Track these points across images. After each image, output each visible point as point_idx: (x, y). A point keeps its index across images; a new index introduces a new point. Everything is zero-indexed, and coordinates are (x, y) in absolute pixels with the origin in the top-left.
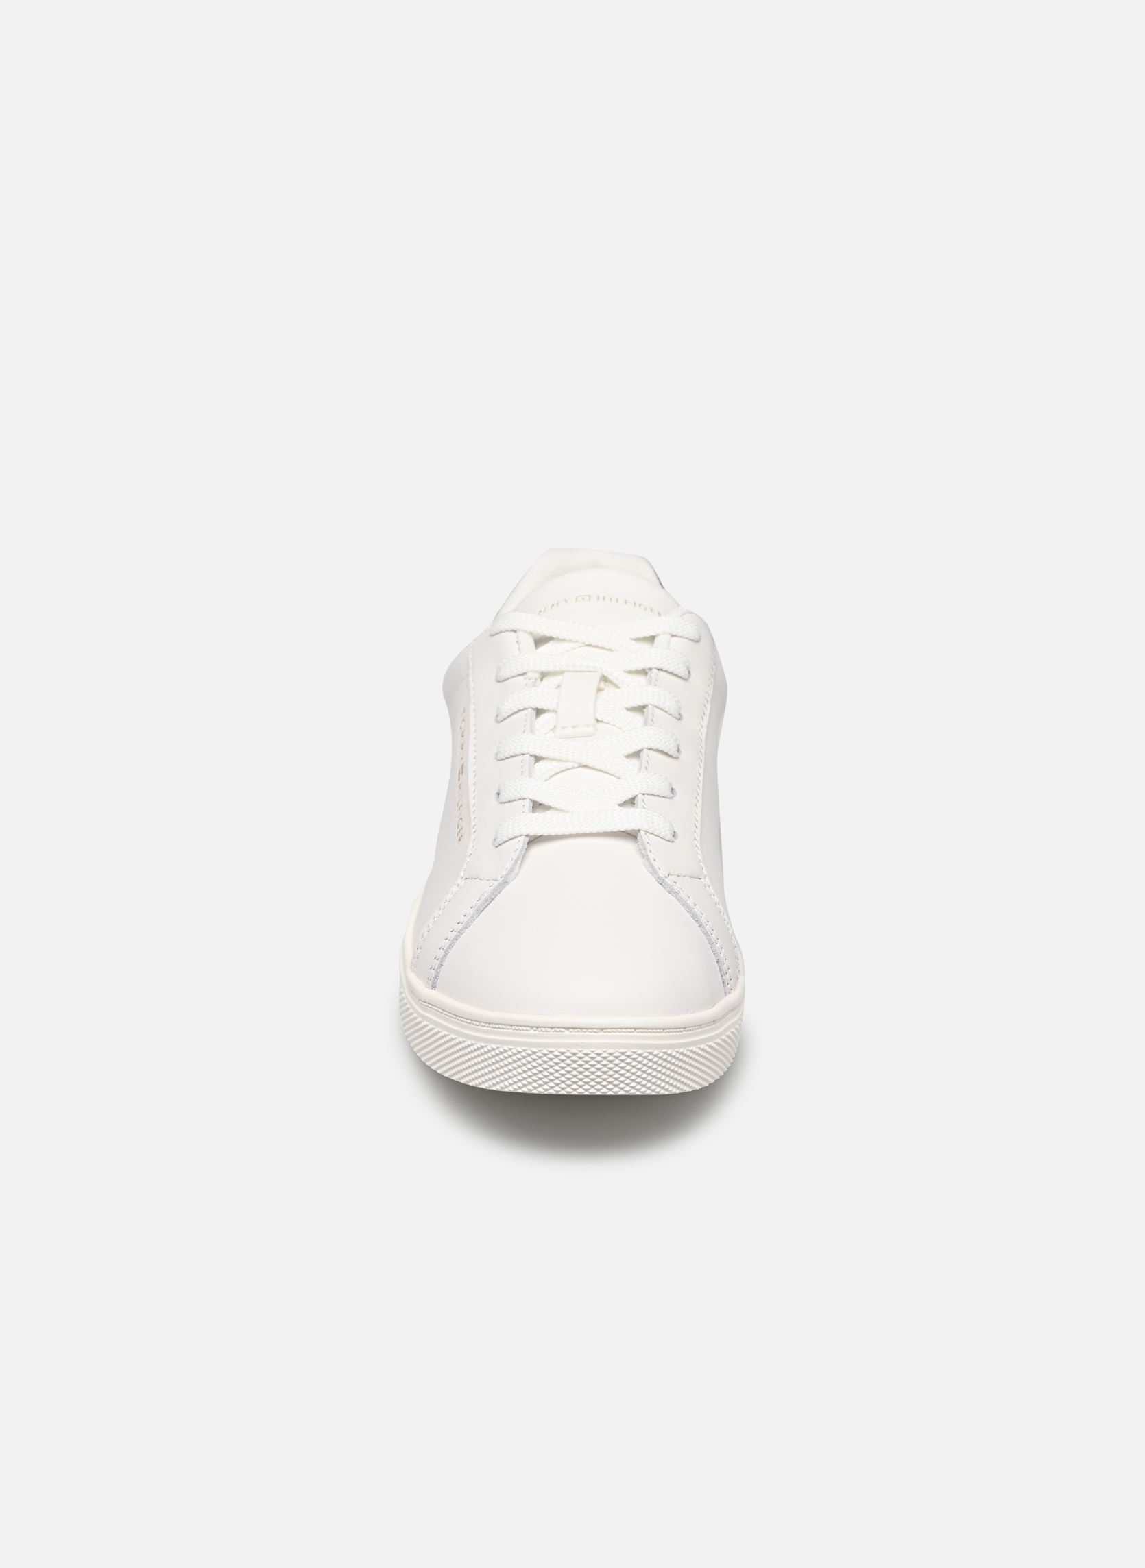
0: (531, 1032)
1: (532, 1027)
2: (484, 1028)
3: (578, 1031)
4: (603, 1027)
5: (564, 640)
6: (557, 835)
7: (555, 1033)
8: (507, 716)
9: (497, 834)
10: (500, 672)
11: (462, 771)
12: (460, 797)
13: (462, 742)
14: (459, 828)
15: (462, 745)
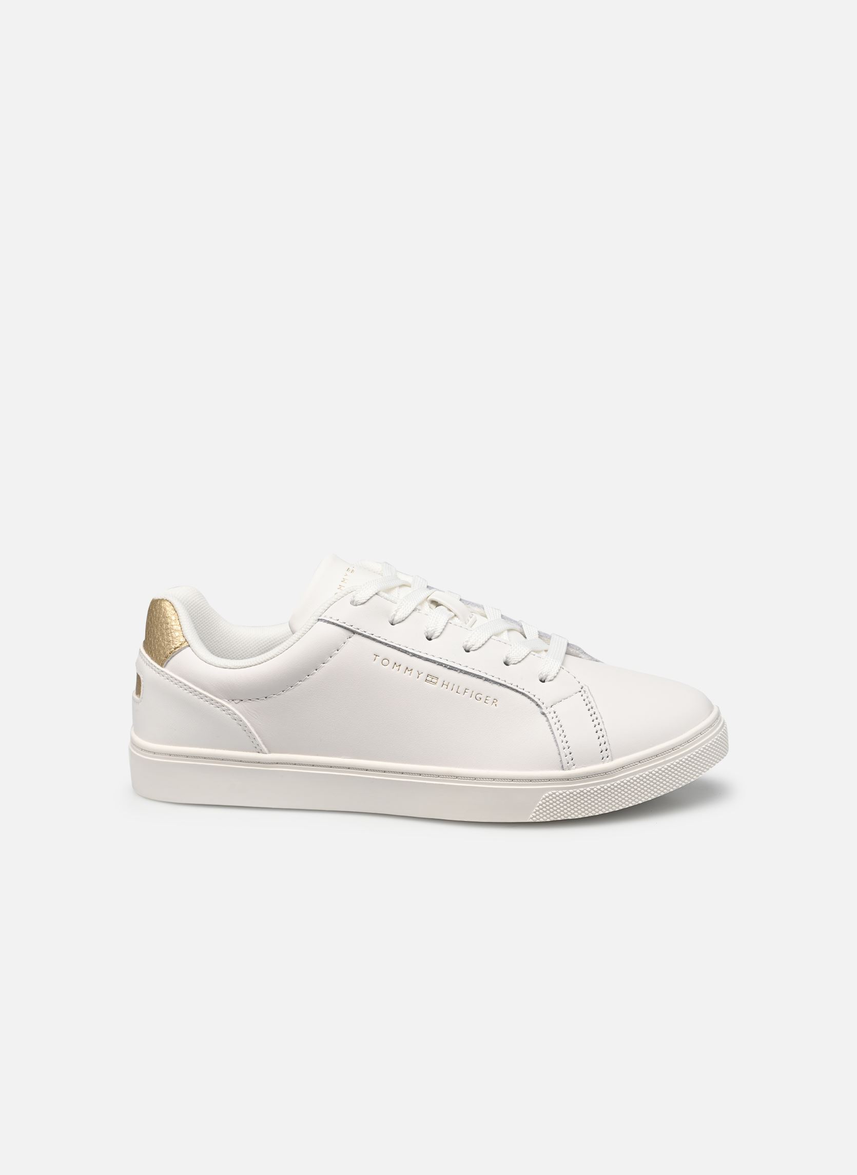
8: (442, 630)
9: (544, 674)
10: (396, 617)
11: (433, 677)
12: (455, 688)
13: (403, 668)
14: (483, 700)
15: (407, 668)
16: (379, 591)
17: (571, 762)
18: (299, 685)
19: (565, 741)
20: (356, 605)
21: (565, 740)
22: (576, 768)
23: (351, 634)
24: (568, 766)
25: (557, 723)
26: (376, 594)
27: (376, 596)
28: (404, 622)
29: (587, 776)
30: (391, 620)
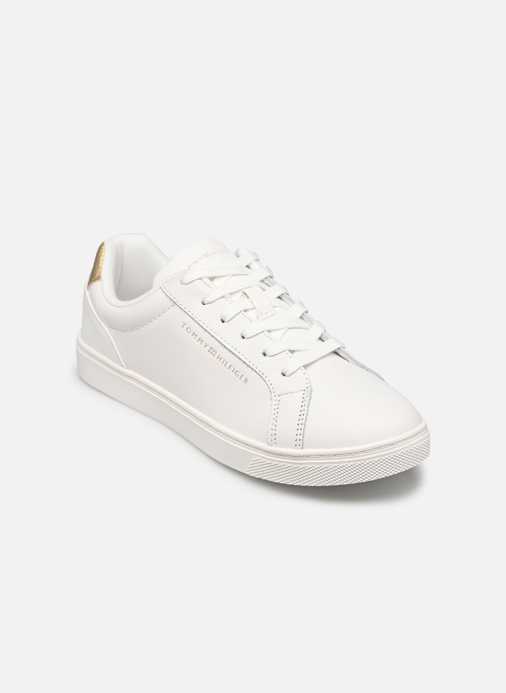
0: (390, 447)
1: (390, 445)
2: (361, 454)
3: (409, 439)
4: (405, 438)
5: (224, 276)
6: (311, 363)
7: (401, 443)
8: (232, 318)
9: (285, 370)
10: (206, 299)
11: (214, 350)
12: (225, 363)
13: (198, 338)
14: (239, 376)
15: (200, 339)
16: (203, 278)
17: (274, 441)
18: (140, 329)
19: (274, 425)
20: (182, 284)
21: (275, 423)
22: (275, 446)
23: (174, 304)
24: (271, 443)
25: (276, 409)
26: (200, 279)
27: (200, 280)
28: (210, 304)
29: (281, 455)
30: (202, 301)
